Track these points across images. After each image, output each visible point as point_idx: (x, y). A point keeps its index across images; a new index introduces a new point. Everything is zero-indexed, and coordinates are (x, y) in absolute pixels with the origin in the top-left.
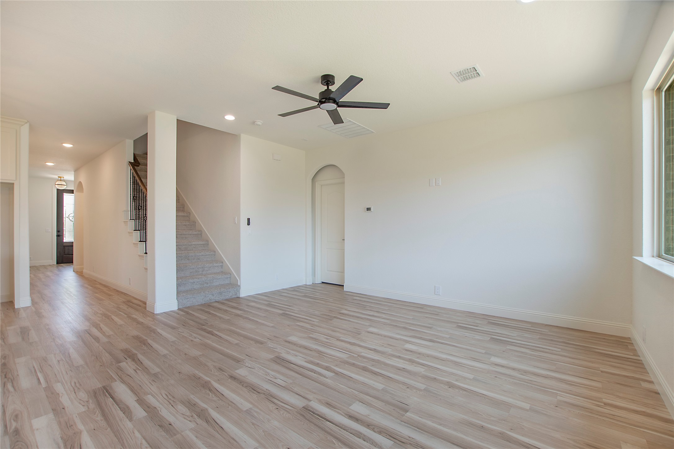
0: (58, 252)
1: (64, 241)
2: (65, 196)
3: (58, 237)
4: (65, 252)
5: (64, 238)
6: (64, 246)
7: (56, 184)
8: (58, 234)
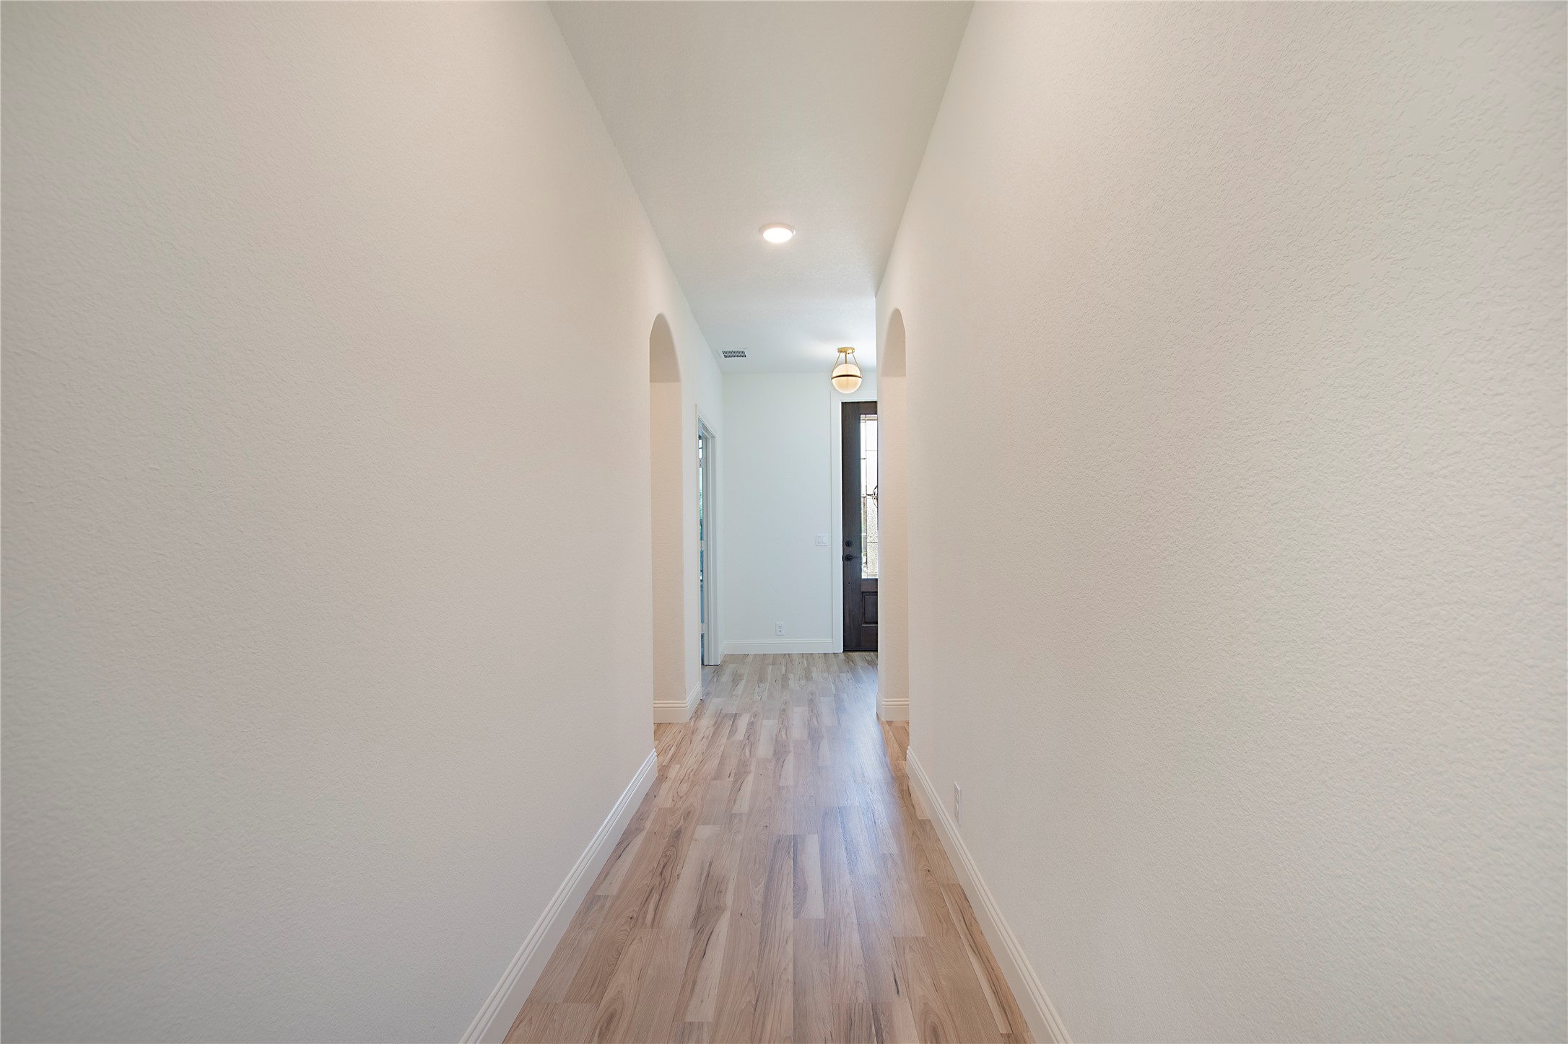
0: (847, 612)
1: (863, 577)
2: (862, 425)
3: (846, 562)
4: (864, 614)
5: (864, 569)
6: (863, 592)
7: (834, 376)
8: (846, 553)
